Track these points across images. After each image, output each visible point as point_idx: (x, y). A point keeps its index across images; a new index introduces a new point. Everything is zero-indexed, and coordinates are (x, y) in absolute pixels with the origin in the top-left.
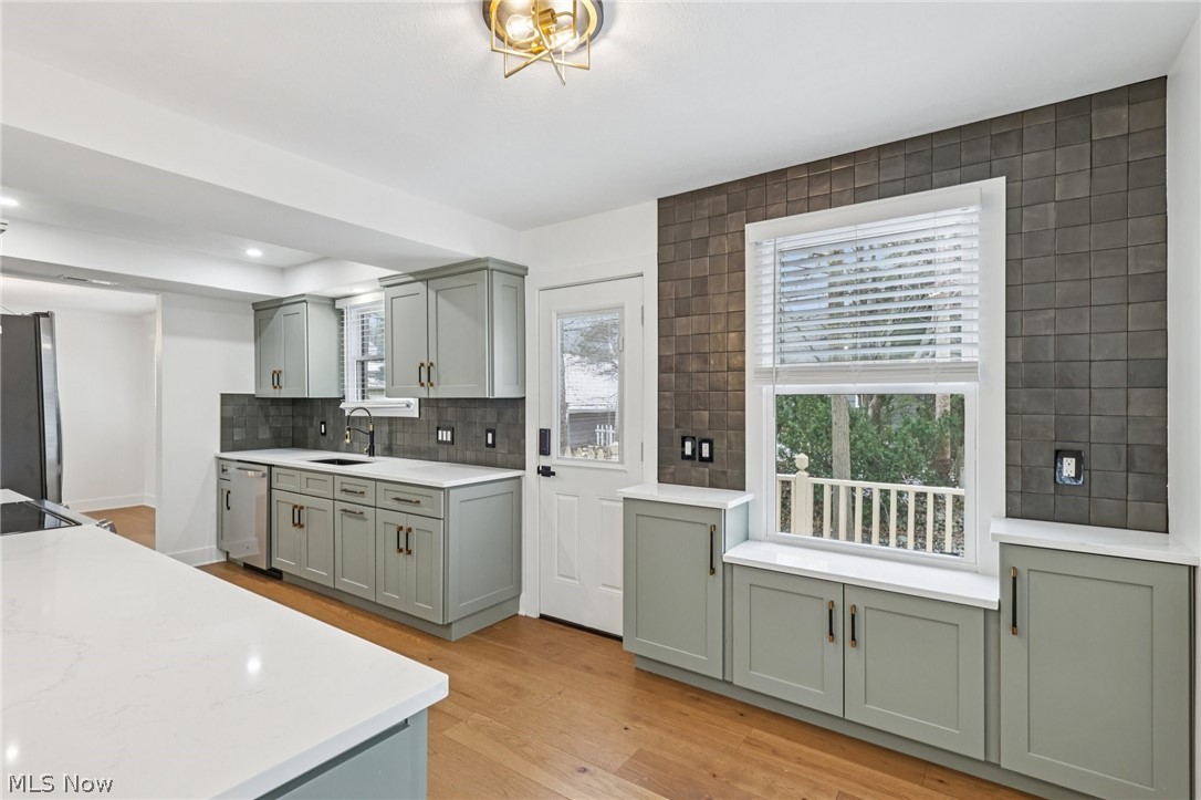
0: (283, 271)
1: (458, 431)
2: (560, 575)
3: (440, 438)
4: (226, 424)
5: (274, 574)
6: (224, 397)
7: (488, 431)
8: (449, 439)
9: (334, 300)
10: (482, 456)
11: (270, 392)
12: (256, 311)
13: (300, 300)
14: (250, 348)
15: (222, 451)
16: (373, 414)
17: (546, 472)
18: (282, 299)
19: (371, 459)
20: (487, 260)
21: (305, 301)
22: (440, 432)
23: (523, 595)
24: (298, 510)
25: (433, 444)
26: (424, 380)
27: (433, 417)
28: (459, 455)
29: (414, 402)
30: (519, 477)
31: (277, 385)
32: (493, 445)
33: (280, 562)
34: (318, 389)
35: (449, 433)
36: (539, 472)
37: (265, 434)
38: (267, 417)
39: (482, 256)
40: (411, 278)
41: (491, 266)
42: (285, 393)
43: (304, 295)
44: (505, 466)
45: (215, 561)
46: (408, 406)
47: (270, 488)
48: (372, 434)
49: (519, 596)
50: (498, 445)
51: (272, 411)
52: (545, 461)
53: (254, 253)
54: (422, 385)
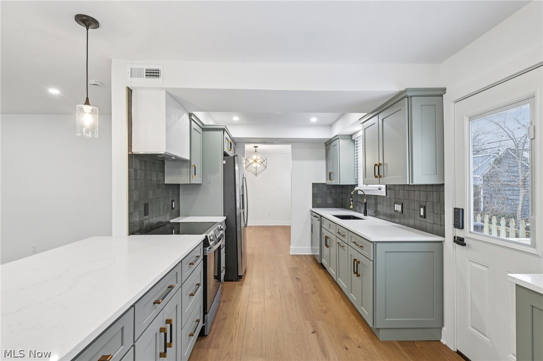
0: (331, 126)
1: (405, 206)
2: (472, 327)
3: (396, 209)
4: (314, 196)
5: (322, 266)
6: (313, 184)
7: (421, 206)
8: (400, 210)
9: (351, 136)
10: (417, 223)
11: (329, 182)
12: (326, 146)
13: (336, 138)
14: (324, 162)
15: (313, 207)
16: (366, 193)
17: (460, 241)
18: (331, 139)
19: (365, 217)
20: (406, 91)
21: (338, 138)
22: (396, 205)
23: (444, 328)
24: (327, 238)
25: (393, 212)
26: (377, 174)
27: (393, 196)
28: (406, 221)
29: (383, 187)
30: (441, 242)
31: (330, 179)
32: (425, 216)
33: (324, 262)
34: (345, 180)
35: (400, 206)
36: (455, 241)
37: (330, 201)
38: (331, 193)
39: (403, 89)
40: (372, 115)
41: (409, 94)
42: (334, 182)
43: (337, 136)
44: (432, 232)
45: (310, 254)
46: (379, 189)
47: (321, 227)
48: (366, 204)
49: (442, 328)
50: (427, 217)
51: (333, 191)
52: (459, 233)
53: (314, 120)
54: (376, 177)
